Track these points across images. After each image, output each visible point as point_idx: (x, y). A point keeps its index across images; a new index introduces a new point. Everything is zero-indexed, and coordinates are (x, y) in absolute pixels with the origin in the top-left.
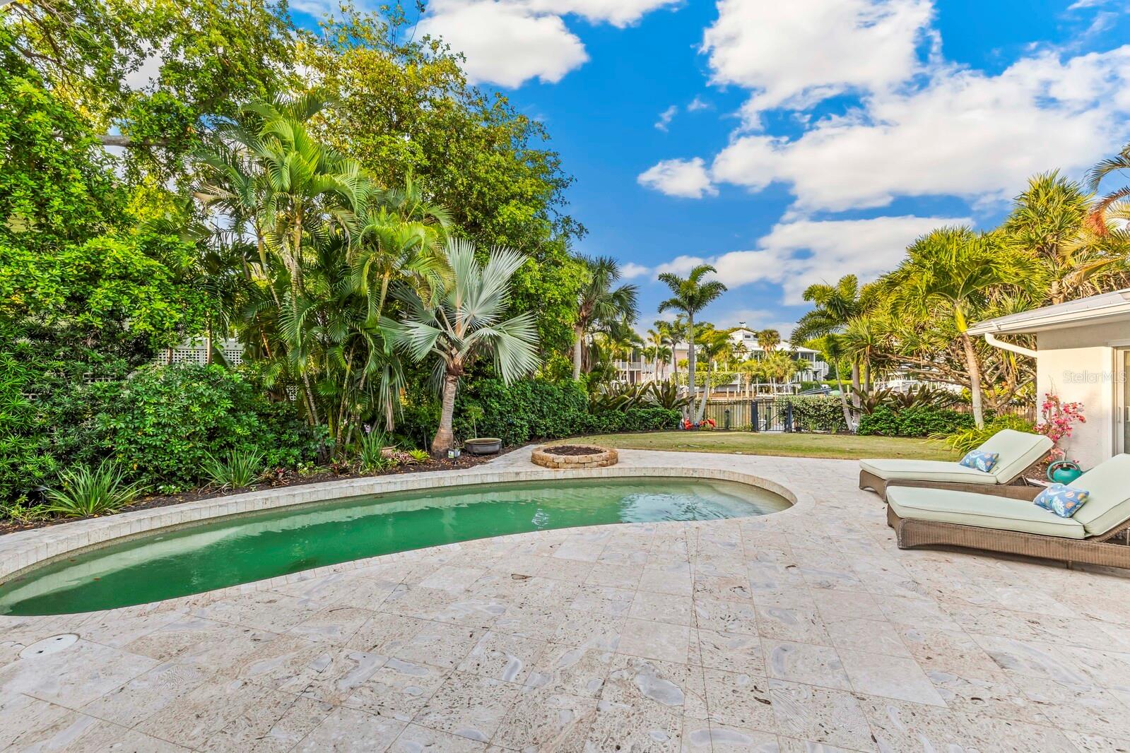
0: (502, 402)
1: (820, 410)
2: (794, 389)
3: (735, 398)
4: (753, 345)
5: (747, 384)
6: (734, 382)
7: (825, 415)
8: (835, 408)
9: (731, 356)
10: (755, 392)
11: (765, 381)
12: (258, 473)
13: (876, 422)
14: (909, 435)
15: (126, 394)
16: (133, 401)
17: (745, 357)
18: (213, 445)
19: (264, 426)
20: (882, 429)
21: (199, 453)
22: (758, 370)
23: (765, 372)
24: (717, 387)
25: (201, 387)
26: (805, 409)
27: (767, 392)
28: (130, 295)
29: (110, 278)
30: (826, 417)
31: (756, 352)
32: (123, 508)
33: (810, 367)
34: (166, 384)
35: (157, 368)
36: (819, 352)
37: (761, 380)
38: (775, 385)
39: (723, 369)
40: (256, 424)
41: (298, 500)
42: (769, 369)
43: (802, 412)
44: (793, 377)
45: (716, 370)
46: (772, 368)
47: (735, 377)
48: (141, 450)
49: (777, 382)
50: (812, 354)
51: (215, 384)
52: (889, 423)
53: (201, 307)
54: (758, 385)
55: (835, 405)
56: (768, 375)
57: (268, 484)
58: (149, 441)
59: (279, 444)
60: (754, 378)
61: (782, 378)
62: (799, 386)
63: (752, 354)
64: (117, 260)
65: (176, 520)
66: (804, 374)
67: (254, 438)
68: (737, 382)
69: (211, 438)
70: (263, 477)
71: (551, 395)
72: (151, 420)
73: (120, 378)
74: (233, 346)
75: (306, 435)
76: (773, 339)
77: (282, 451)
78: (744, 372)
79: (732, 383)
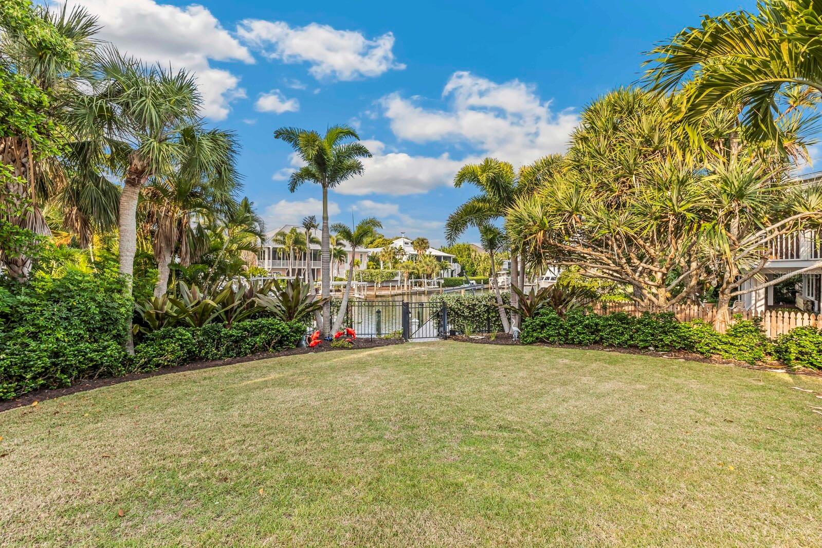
1: (474, 310)
2: (439, 283)
3: (396, 291)
4: (410, 250)
5: (406, 279)
6: (396, 278)
7: (479, 315)
8: (489, 308)
9: (394, 257)
10: (412, 286)
11: (418, 277)
13: (543, 326)
14: (580, 344)
17: (405, 258)
20: (550, 336)
22: (414, 269)
23: (418, 270)
24: (383, 282)
26: (459, 310)
27: (420, 286)
30: (480, 318)
31: (412, 255)
33: (449, 267)
36: (454, 256)
37: (415, 277)
38: (426, 281)
39: (388, 268)
42: (421, 268)
43: (457, 313)
44: (438, 274)
45: (382, 268)
46: (423, 267)
47: (396, 274)
49: (427, 278)
50: (450, 257)
52: (558, 329)
54: (413, 280)
55: (489, 304)
56: (420, 272)
60: (411, 274)
61: (431, 275)
62: (442, 281)
63: (409, 256)
66: (446, 272)
68: (398, 278)
76: (424, 245)
78: (403, 270)
79: (394, 279)
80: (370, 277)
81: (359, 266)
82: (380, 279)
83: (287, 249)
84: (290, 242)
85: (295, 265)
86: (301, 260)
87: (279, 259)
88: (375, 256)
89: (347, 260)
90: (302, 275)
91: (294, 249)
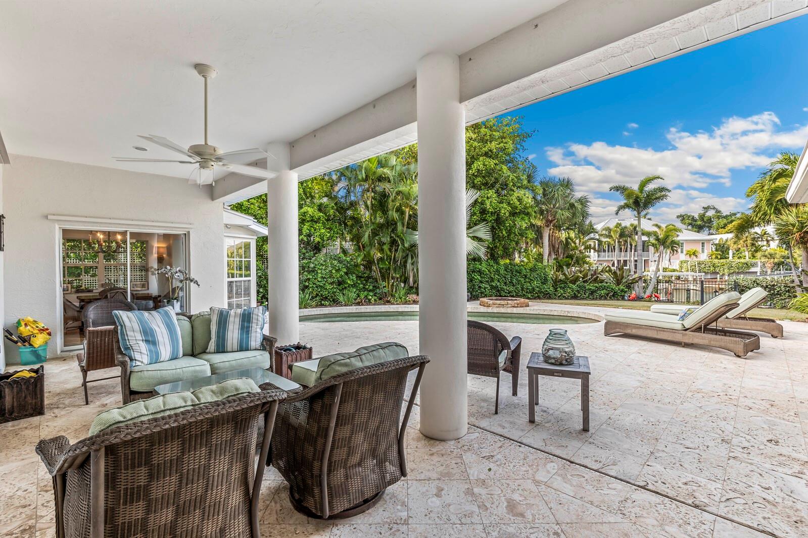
0: (482, 275)
5: (767, 271)
12: (355, 300)
15: (312, 265)
16: (315, 267)
18: (340, 288)
19: (359, 282)
21: (335, 290)
24: (731, 274)
25: (335, 262)
28: (314, 227)
29: (308, 221)
32: (312, 307)
34: (324, 261)
35: (321, 257)
40: (355, 279)
41: (368, 311)
45: (731, 258)
47: (754, 265)
48: (317, 287)
51: (340, 262)
53: (336, 230)
57: (358, 304)
58: (318, 283)
59: (365, 289)
64: (310, 215)
65: (327, 312)
67: (354, 286)
69: (339, 285)
70: (357, 301)
71: (519, 273)
72: (320, 275)
73: (310, 259)
74: (348, 245)
75: (376, 287)
77: (366, 293)
78: (763, 260)
79: (750, 271)
80: (712, 268)
81: (696, 256)
82: (726, 271)
83: (612, 242)
84: (615, 236)
85: (620, 257)
86: (626, 251)
87: (604, 251)
88: (724, 245)
89: (682, 249)
90: (628, 266)
91: (619, 242)
